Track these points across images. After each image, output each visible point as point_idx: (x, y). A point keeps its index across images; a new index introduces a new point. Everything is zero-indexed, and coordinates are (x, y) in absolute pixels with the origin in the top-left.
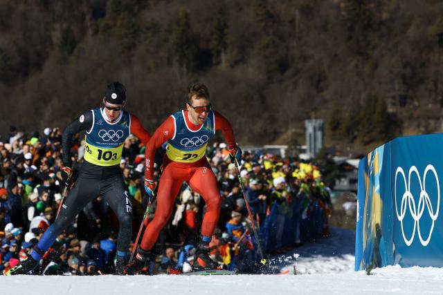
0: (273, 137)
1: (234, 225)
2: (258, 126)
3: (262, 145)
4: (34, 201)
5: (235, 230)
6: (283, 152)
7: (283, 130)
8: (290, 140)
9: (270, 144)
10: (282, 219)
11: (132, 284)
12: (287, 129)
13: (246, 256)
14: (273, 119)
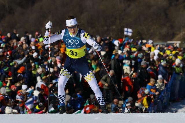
0: (172, 37)
1: (152, 86)
2: (164, 31)
3: (166, 41)
4: (40, 73)
5: (152, 89)
6: (178, 45)
7: (178, 32)
8: (182, 38)
9: (171, 40)
10: (178, 82)
11: (97, 118)
12: (180, 32)
13: (158, 103)
14: (172, 27)
